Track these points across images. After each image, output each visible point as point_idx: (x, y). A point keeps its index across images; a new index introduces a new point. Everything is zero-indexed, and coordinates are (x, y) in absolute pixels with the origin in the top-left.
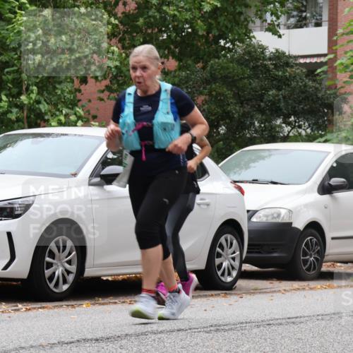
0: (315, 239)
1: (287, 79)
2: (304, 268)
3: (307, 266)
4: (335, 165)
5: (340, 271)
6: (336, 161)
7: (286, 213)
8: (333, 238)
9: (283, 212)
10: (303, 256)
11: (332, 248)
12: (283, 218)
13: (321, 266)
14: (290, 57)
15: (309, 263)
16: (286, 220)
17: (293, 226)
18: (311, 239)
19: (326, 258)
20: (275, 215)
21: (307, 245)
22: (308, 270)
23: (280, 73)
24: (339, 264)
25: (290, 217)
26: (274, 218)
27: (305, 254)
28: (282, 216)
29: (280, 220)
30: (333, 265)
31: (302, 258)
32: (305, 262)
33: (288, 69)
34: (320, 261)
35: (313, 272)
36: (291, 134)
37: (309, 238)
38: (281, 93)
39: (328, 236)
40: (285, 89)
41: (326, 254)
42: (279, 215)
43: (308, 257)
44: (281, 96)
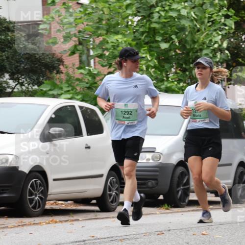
0: (39, 181)
1: (9, 42)
2: (31, 206)
3: (33, 205)
4: (53, 116)
5: (61, 208)
6: (55, 113)
7: (13, 159)
8: (54, 180)
9: (11, 158)
10: (29, 196)
11: (54, 188)
12: (11, 163)
13: (45, 204)
14: (10, 22)
15: (34, 202)
16: (14, 165)
17: (20, 169)
18: (35, 181)
19: (49, 197)
20: (4, 161)
21: (32, 186)
22: (34, 207)
23: (3, 37)
24: (60, 202)
25: (17, 162)
26: (3, 163)
27: (31, 194)
28: (10, 161)
29: (8, 165)
30: (56, 203)
31: (28, 197)
32: (31, 201)
33: (10, 34)
34: (44, 200)
35: (39, 209)
36: (15, 90)
37: (34, 180)
38: (4, 54)
39: (50, 178)
40: (7, 51)
41: (49, 193)
42: (7, 161)
43: (33, 196)
44: (4, 57)
